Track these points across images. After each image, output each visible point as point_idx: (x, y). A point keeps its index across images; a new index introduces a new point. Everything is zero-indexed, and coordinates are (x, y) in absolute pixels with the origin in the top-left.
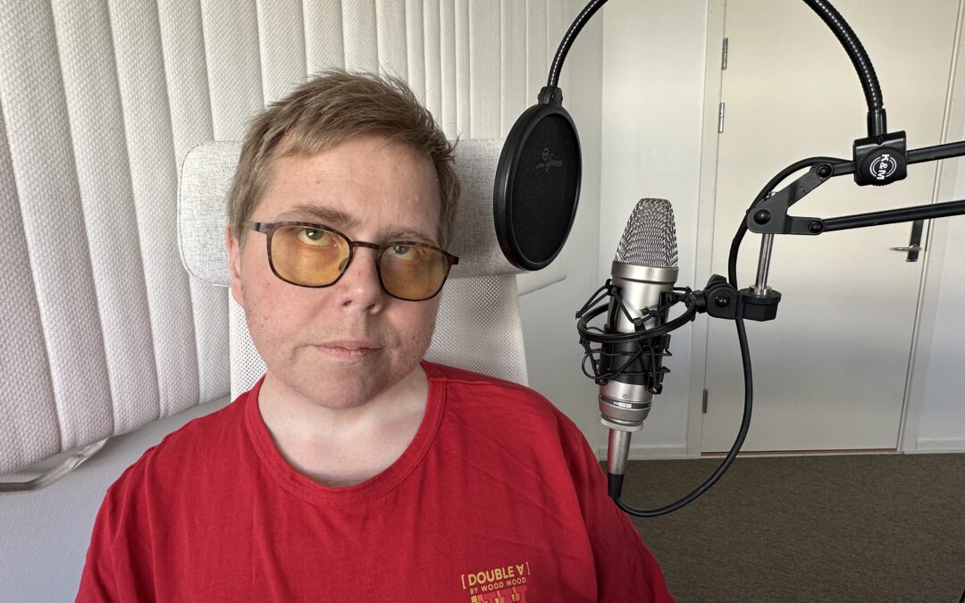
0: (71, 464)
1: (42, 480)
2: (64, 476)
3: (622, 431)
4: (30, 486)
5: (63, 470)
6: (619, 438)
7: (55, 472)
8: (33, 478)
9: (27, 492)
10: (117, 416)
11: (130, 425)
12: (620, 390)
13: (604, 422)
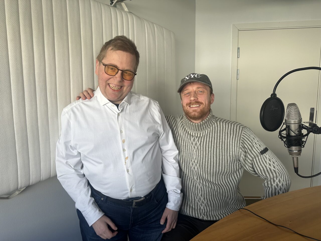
0: (17, 193)
1: (10, 197)
2: (16, 196)
3: (296, 157)
4: (7, 198)
5: (15, 194)
6: (295, 159)
7: (13, 195)
8: (8, 196)
9: (7, 199)
10: (31, 180)
11: (34, 183)
12: (294, 148)
13: (290, 156)
